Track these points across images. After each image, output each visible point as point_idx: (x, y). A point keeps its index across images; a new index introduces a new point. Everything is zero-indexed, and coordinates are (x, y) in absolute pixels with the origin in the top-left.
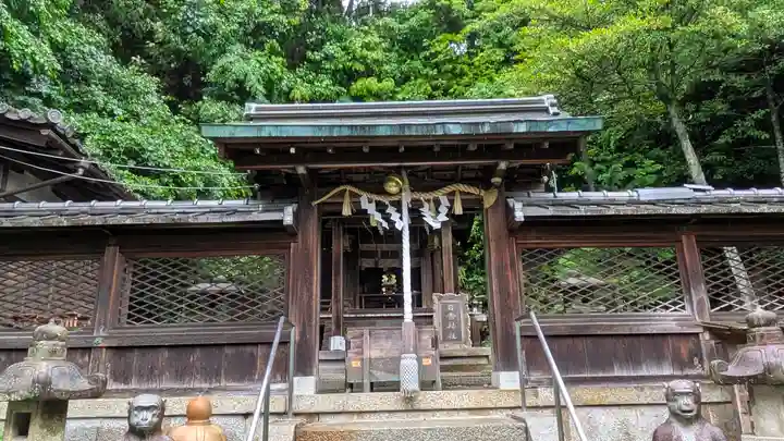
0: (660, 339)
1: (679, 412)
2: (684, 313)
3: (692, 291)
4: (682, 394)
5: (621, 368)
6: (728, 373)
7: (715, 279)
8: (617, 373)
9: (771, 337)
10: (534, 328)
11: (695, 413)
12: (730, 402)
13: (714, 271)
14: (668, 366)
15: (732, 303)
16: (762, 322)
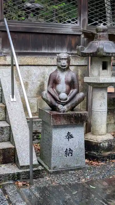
0: (64, 36)
1: (61, 66)
2: (76, 25)
3: (82, 15)
4: (63, 59)
5: (45, 49)
6: (84, 52)
7: (92, 10)
8: (43, 51)
9: (103, 37)
10: (5, 27)
11: (67, 67)
12: (87, 65)
13: (93, 6)
14: (65, 49)
15: (97, 22)
16: (101, 30)
